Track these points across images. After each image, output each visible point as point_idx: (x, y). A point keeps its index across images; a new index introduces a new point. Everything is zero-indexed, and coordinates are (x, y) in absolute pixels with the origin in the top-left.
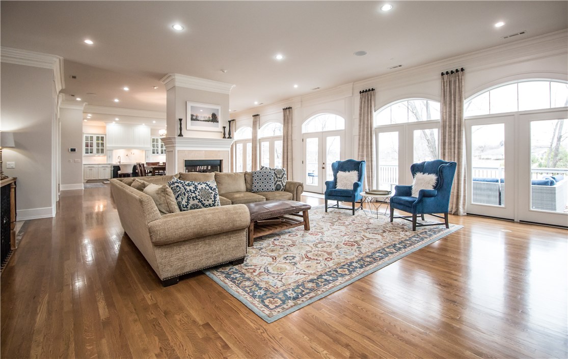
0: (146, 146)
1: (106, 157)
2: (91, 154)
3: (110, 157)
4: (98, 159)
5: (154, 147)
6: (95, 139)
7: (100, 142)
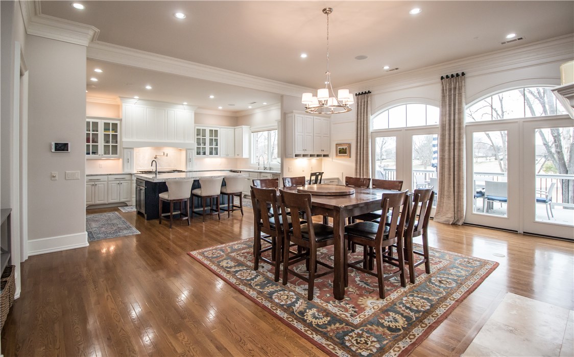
0: (187, 142)
1: (121, 160)
2: (94, 155)
3: (128, 161)
4: (107, 166)
5: (199, 144)
6: (101, 127)
7: (111, 133)
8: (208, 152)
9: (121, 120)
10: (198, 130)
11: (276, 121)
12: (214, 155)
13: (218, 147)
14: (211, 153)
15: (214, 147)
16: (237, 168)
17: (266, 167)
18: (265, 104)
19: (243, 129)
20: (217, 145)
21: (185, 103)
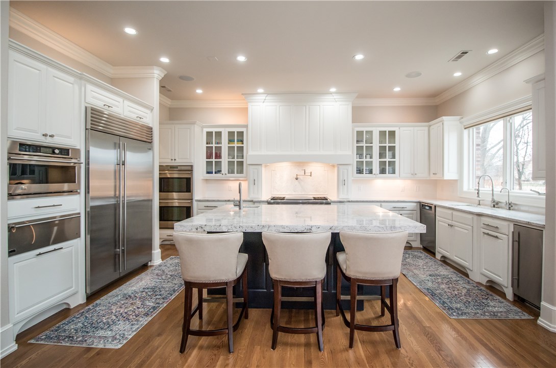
0: (339, 153)
2: (217, 175)
3: (255, 182)
5: (360, 154)
6: (225, 138)
7: (236, 145)
8: (376, 168)
9: (246, 126)
10: (360, 133)
11: (527, 82)
12: (387, 175)
13: (397, 160)
14: (383, 171)
15: (387, 160)
16: (436, 199)
17: (496, 199)
18: (493, 51)
19: (445, 123)
20: (394, 157)
21: (333, 90)
